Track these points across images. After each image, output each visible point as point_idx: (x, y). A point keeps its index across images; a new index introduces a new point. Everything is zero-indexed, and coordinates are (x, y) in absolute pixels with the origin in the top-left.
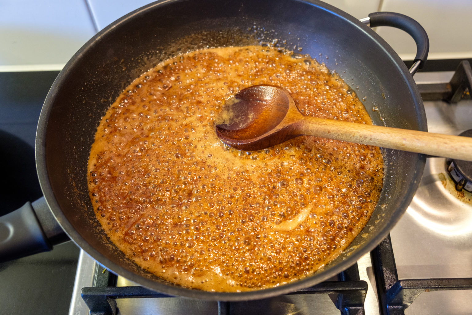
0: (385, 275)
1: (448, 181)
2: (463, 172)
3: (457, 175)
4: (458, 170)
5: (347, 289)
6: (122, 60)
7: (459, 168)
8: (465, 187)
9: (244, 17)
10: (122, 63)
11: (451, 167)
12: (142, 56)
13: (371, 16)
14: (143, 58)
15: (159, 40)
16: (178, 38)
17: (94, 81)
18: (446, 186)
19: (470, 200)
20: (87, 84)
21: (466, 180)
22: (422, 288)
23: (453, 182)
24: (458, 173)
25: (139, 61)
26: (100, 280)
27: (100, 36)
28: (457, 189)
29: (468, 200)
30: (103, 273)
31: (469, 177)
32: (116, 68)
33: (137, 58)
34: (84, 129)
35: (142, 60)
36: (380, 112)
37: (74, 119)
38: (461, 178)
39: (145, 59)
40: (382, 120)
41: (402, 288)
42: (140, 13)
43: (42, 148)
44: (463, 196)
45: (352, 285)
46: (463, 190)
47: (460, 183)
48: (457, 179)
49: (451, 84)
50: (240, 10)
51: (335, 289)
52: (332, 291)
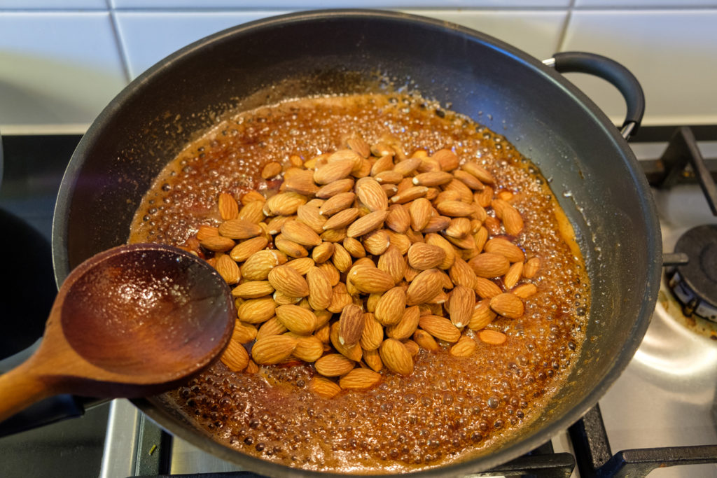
0: (591, 445)
1: (671, 303)
2: (694, 288)
3: (685, 293)
4: (686, 285)
5: (545, 466)
6: (178, 117)
7: (689, 283)
8: (698, 311)
9: (364, 56)
10: (178, 121)
11: (675, 282)
12: (208, 111)
13: (558, 58)
14: (208, 114)
15: (233, 88)
16: (263, 85)
17: (134, 148)
18: (669, 310)
19: (704, 330)
20: (125, 152)
21: (699, 300)
22: (656, 462)
23: (677, 304)
24: (686, 289)
25: (203, 118)
26: (145, 465)
27: (147, 77)
28: (685, 314)
29: (701, 330)
30: (150, 454)
31: (703, 296)
32: (168, 129)
33: (199, 115)
34: (119, 223)
35: (207, 117)
36: (576, 199)
37: (105, 208)
38: (690, 297)
39: (212, 115)
40: (579, 211)
41: (625, 463)
42: (208, 45)
43: (63, 250)
44: (694, 325)
45: (551, 460)
46: (693, 316)
47: (689, 304)
48: (684, 299)
49: (664, 160)
50: (358, 45)
51: (527, 468)
52: (521, 470)
